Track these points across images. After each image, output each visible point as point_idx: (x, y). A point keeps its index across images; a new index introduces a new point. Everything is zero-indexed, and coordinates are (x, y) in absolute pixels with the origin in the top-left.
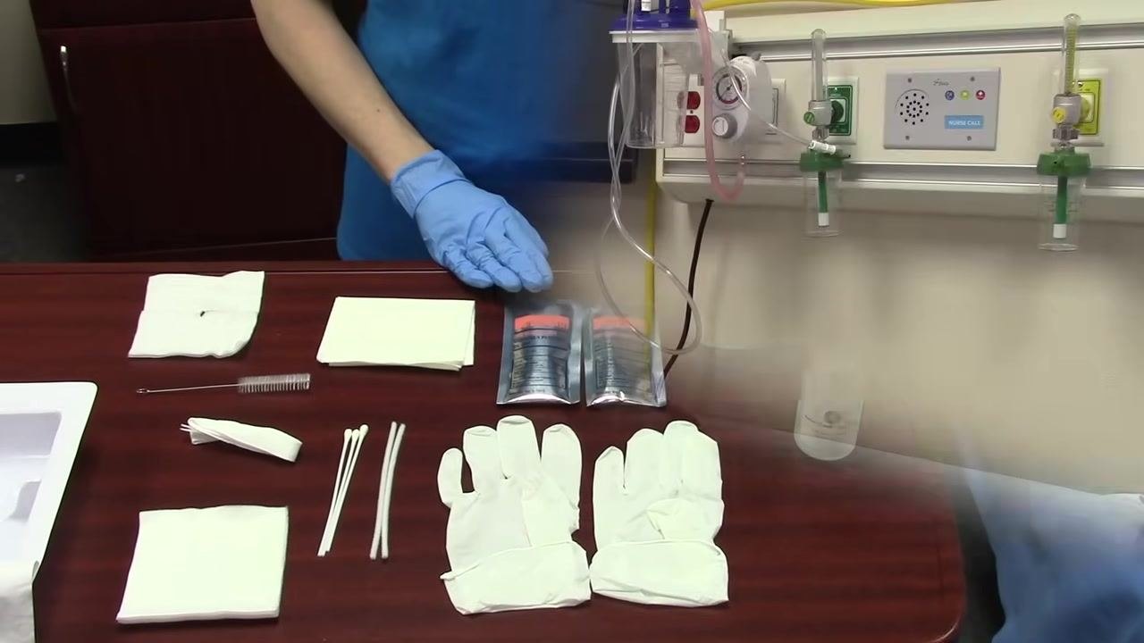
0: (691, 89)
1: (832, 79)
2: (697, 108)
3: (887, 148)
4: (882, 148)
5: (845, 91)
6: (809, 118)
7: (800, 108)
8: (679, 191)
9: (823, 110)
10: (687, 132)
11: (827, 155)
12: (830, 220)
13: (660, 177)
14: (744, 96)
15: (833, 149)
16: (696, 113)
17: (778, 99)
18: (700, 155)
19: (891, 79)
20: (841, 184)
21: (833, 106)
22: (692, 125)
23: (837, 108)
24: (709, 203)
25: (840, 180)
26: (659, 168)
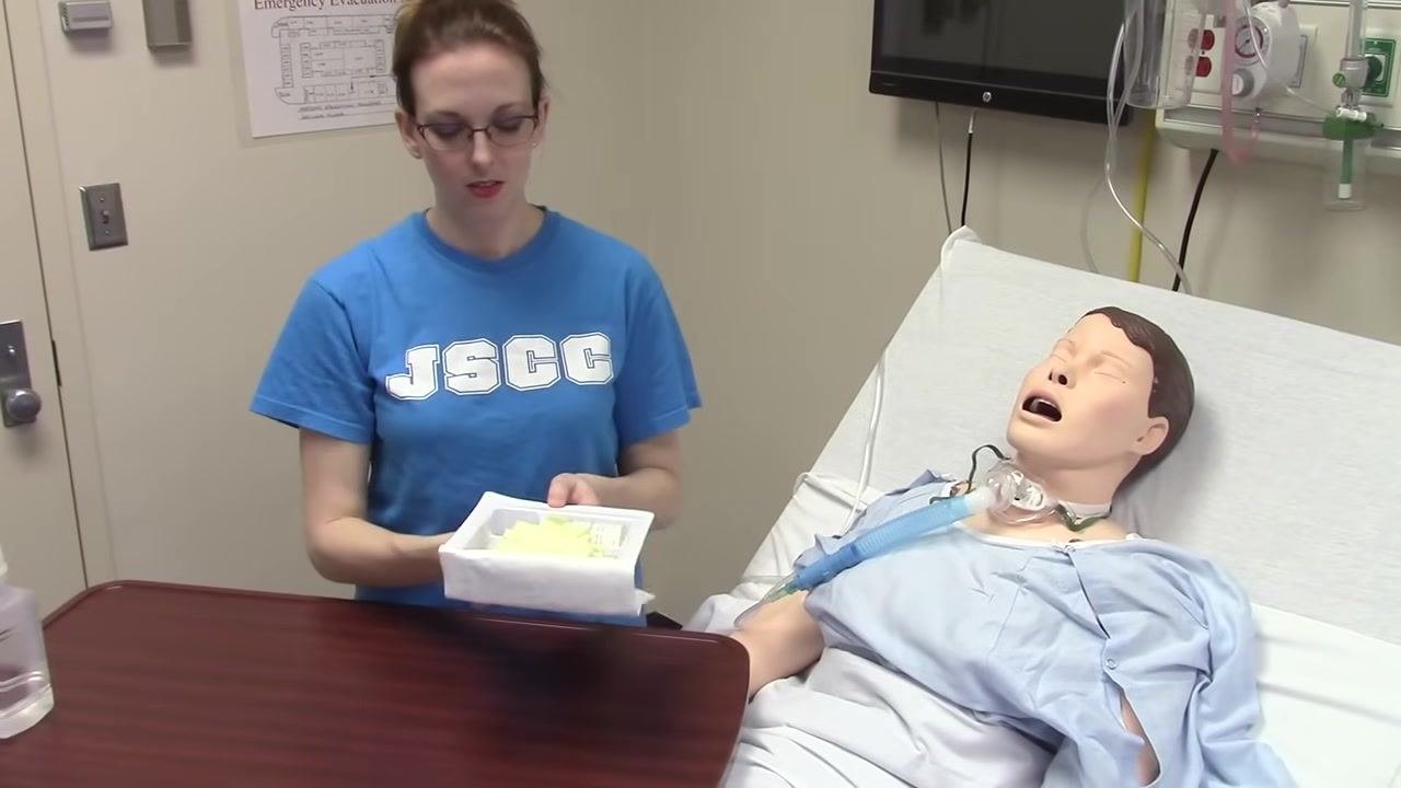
0: (1207, 28)
1: (1372, 31)
2: (1210, 48)
5: (1386, 46)
6: (1339, 80)
7: (1331, 67)
8: (1179, 138)
9: (1357, 70)
10: (1198, 74)
11: (1357, 122)
12: (1354, 191)
13: (1161, 122)
14: (1264, 53)
15: (1364, 116)
16: (1207, 54)
17: (1306, 48)
18: (1213, 102)
20: (1370, 150)
21: (1370, 64)
22: (1204, 68)
23: (1373, 63)
24: (1214, 153)
25: (1369, 146)
26: (1160, 114)
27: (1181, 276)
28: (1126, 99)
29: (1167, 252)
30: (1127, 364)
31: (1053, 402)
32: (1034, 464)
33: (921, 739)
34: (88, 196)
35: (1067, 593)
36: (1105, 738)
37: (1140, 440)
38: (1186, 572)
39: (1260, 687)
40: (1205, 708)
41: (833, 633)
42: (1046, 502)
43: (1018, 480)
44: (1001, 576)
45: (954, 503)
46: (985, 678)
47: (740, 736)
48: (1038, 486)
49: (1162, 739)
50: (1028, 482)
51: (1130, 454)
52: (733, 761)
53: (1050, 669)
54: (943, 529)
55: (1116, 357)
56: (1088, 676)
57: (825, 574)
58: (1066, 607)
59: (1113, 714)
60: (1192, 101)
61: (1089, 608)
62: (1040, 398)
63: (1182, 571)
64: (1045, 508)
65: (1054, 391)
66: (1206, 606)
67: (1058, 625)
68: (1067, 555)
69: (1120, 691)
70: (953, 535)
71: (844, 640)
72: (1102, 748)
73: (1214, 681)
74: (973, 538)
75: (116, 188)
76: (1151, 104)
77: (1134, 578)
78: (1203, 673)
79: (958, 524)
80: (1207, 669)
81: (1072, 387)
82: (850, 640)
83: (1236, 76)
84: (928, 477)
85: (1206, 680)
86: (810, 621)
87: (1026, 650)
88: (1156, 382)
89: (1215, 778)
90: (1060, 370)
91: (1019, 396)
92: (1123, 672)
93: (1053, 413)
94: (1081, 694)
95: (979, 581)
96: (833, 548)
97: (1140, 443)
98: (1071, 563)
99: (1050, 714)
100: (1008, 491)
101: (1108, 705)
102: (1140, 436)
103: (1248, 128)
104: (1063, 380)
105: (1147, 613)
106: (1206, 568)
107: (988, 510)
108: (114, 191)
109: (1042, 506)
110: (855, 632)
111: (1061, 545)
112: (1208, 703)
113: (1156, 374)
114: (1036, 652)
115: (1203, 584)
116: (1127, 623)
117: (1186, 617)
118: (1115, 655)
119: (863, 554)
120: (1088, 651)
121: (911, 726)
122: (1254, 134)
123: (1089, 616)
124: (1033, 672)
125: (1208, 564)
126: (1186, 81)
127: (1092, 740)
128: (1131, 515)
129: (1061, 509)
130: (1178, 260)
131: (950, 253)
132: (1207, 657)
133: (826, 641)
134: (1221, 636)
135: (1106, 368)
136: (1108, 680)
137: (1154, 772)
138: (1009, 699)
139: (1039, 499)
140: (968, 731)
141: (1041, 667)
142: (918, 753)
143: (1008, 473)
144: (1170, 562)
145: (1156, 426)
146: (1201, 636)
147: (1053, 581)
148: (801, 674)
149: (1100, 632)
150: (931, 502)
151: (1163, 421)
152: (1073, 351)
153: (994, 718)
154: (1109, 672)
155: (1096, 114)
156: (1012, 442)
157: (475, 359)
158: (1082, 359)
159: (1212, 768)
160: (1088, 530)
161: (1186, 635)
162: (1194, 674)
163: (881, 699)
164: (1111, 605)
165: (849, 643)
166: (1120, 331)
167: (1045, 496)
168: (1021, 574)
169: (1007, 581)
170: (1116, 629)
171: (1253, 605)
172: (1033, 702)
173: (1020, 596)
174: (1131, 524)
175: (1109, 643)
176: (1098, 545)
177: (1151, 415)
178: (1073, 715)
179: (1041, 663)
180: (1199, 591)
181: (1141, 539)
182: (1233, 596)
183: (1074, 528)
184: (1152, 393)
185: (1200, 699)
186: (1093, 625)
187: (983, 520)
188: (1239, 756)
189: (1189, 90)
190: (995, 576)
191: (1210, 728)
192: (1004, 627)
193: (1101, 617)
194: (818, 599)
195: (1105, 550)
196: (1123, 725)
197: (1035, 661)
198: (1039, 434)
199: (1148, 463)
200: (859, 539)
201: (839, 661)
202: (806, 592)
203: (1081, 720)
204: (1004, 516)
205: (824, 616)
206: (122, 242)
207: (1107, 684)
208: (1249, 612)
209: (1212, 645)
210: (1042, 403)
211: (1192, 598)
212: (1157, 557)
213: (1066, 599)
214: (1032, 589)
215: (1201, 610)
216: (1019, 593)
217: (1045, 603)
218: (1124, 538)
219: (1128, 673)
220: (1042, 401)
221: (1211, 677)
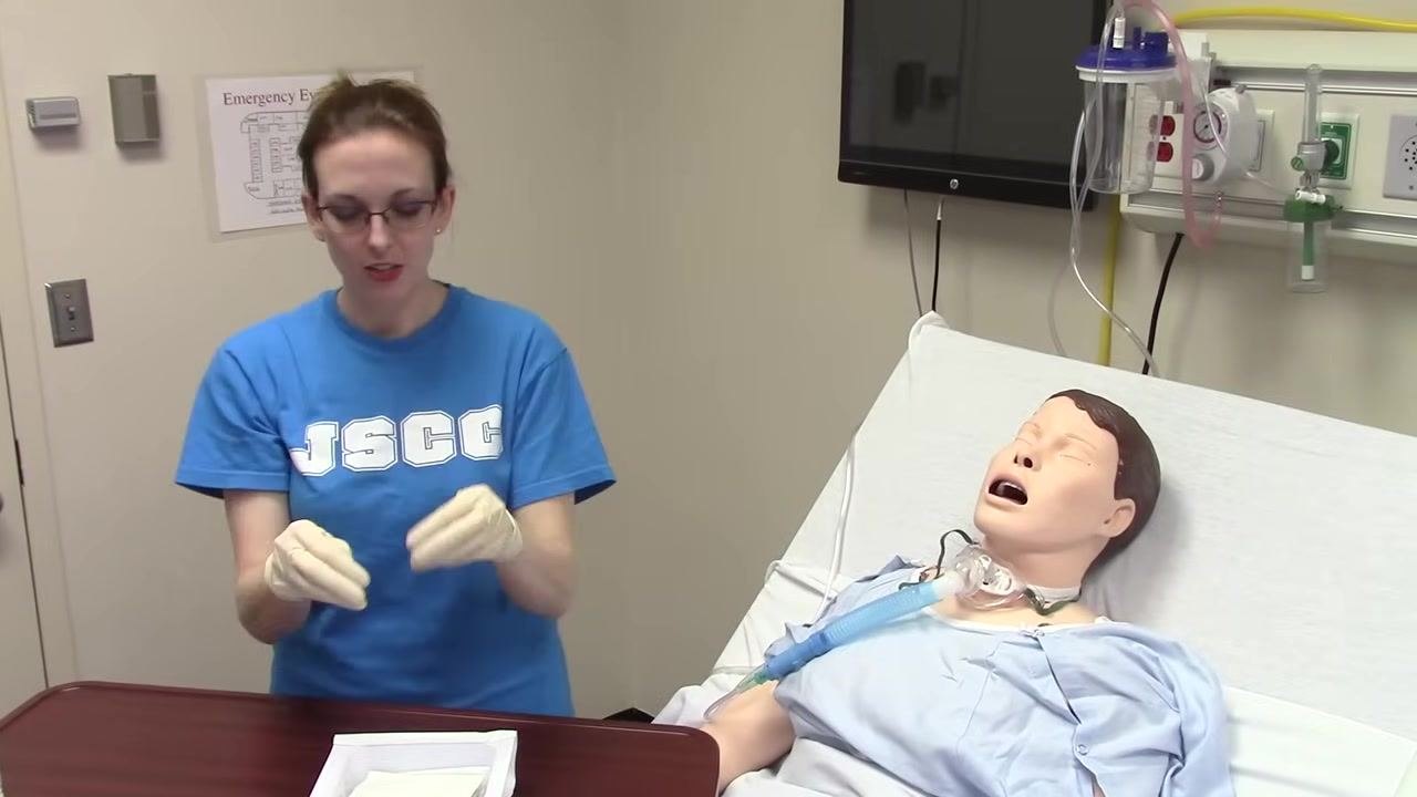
0: (1166, 114)
1: (1327, 115)
2: (1171, 134)
3: (1386, 196)
4: (1381, 195)
5: (1343, 130)
6: (1297, 163)
7: (1289, 150)
8: (1144, 223)
9: (1315, 154)
10: (1158, 160)
11: (1316, 204)
12: (1316, 274)
13: (1125, 207)
14: (1223, 138)
15: (1322, 199)
16: (1169, 139)
17: (1264, 133)
18: (1174, 187)
19: (1398, 122)
20: (1330, 232)
21: (1326, 146)
22: (1165, 153)
23: (1330, 147)
24: (1179, 237)
25: (1330, 227)
26: (1124, 199)
27: (1149, 361)
28: (1089, 184)
29: (1133, 336)
30: (1095, 448)
31: (1019, 485)
32: (1001, 548)
34: (53, 293)
35: (1036, 677)
37: (1106, 522)
38: (1157, 655)
39: (1233, 770)
40: (1178, 793)
41: (803, 723)
42: (1016, 586)
43: (986, 564)
44: (970, 662)
45: (922, 588)
46: (954, 766)
48: (1007, 570)
50: (997, 566)
51: (1097, 537)
53: (1022, 754)
54: (912, 615)
55: (1082, 440)
56: (1058, 762)
57: (794, 663)
58: (1034, 690)
60: (1154, 186)
61: (1060, 693)
62: (1006, 481)
63: (1152, 653)
64: (1014, 592)
65: (1019, 474)
66: (1176, 689)
67: (1029, 710)
68: (1036, 639)
69: (1092, 777)
70: (923, 620)
71: (814, 730)
73: (1186, 766)
74: (942, 624)
75: (82, 283)
76: (1113, 188)
77: (1105, 662)
78: (1175, 758)
79: (927, 610)
80: (1179, 753)
81: (1038, 470)
82: (819, 729)
83: (1197, 160)
84: (897, 564)
85: (1179, 764)
86: (779, 711)
87: (995, 737)
88: (1121, 463)
90: (1024, 453)
91: (985, 480)
92: (1095, 758)
93: (1019, 496)
95: (950, 669)
96: (802, 636)
97: (1105, 526)
98: (1040, 647)
100: (977, 576)
101: (1080, 791)
102: (1104, 520)
103: (1210, 211)
104: (1028, 463)
105: (1115, 698)
106: (1174, 650)
107: (957, 595)
108: (81, 286)
109: (1011, 591)
110: (824, 721)
111: (1030, 630)
112: (1182, 788)
113: (1121, 456)
114: (1007, 739)
115: (1172, 667)
116: (1098, 708)
117: (1157, 701)
118: (1086, 740)
119: (832, 641)
120: (1059, 736)
122: (1217, 218)
123: (1059, 700)
124: (1003, 760)
125: (1178, 647)
126: (1147, 166)
128: (1101, 598)
129: (1030, 594)
130: (1147, 345)
131: (919, 337)
132: (1179, 739)
133: (796, 731)
135: (1070, 451)
136: (1080, 766)
138: (979, 787)
139: (1008, 583)
141: (1011, 755)
143: (974, 557)
144: (1140, 645)
145: (1123, 508)
146: (1172, 720)
147: (1023, 666)
148: (773, 766)
149: (1072, 717)
150: (900, 588)
151: (1130, 502)
152: (1038, 434)
154: (1082, 759)
155: (1059, 199)
156: (980, 526)
157: (372, 435)
158: (1047, 440)
160: (1057, 615)
161: (1157, 719)
162: (1167, 758)
163: (850, 789)
164: (1081, 689)
165: (818, 732)
166: (1085, 414)
167: (1013, 582)
168: (990, 659)
169: (974, 666)
170: (1085, 715)
171: (1225, 688)
172: (1004, 788)
173: (990, 681)
174: (1102, 607)
175: (1080, 727)
176: (1067, 630)
177: (1118, 495)
179: (1011, 750)
180: (1169, 674)
181: (1110, 622)
182: (1205, 679)
183: (1043, 612)
184: (1117, 476)
185: (1173, 784)
186: (1065, 711)
187: (952, 605)
189: (1150, 175)
190: (965, 662)
192: (973, 713)
193: (1072, 702)
194: (789, 689)
195: (1074, 634)
197: (1004, 749)
198: (1007, 518)
199: (1117, 546)
200: (827, 627)
201: (810, 752)
202: (776, 682)
204: (973, 601)
205: (794, 706)
206: (89, 339)
207: (1079, 771)
208: (1220, 693)
209: (1183, 729)
210: (1007, 486)
211: (1163, 681)
212: (1126, 640)
213: (1036, 684)
214: (1002, 674)
215: (1170, 692)
216: (989, 679)
217: (1016, 690)
218: (1093, 621)
219: (1099, 759)
220: (1007, 484)
221: (1183, 761)
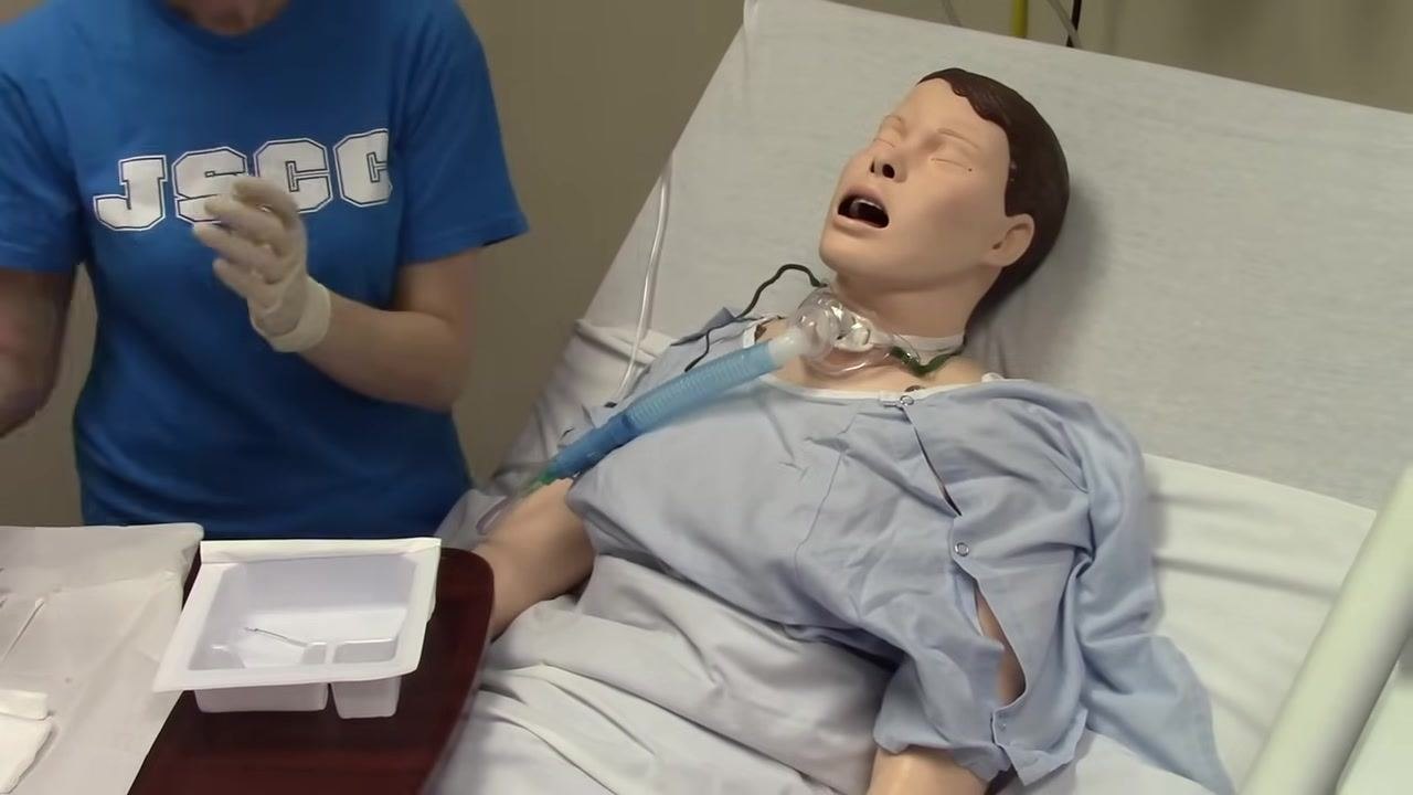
30: (976, 146)
31: (876, 201)
32: (857, 289)
33: (717, 668)
35: (903, 459)
36: (953, 648)
37: (997, 247)
38: (1061, 419)
39: (1158, 564)
40: (1087, 597)
41: (602, 535)
43: (838, 313)
44: (816, 442)
46: (792, 580)
47: (476, 682)
48: (864, 318)
49: (1027, 641)
50: (851, 314)
51: (984, 268)
52: (467, 717)
53: (881, 561)
54: (747, 387)
55: (962, 137)
56: (932, 566)
57: (589, 455)
58: (901, 477)
59: (964, 614)
61: (933, 477)
62: (861, 197)
63: (1054, 418)
64: (876, 348)
65: (876, 185)
66: (1085, 463)
67: (893, 502)
68: (901, 409)
69: (973, 584)
71: (616, 543)
72: (950, 662)
73: (1096, 560)
77: (988, 432)
80: (1088, 545)
81: (902, 179)
84: (723, 315)
85: (1086, 559)
86: (574, 520)
87: (847, 540)
88: (1014, 167)
89: (1100, 685)
90: (884, 156)
91: (834, 198)
92: (977, 559)
93: (877, 216)
94: (919, 592)
95: (788, 449)
97: (995, 251)
98: (906, 419)
99: (878, 621)
101: (959, 603)
102: (995, 243)
104: (888, 171)
105: (1007, 478)
106: (1081, 412)
107: (803, 358)
109: (868, 347)
110: (629, 531)
111: (893, 397)
112: (1088, 588)
113: (1014, 156)
114: (862, 541)
115: (1085, 436)
117: (1059, 479)
118: (967, 536)
119: (638, 426)
120: (933, 534)
121: (702, 651)
123: (932, 487)
124: (859, 567)
125: (1087, 408)
127: (936, 651)
129: (898, 352)
132: (1088, 525)
133: (595, 547)
134: (1104, 501)
135: (947, 152)
136: (958, 571)
137: (1018, 686)
138: (825, 606)
139: (866, 335)
140: (777, 653)
141: (868, 561)
142: (712, 686)
143: (822, 306)
144: (1039, 407)
145: (1019, 227)
146: (1079, 502)
147: (885, 445)
148: (574, 590)
149: (950, 507)
151: (1027, 219)
152: (903, 131)
153: (808, 633)
154: (961, 562)
156: (828, 261)
157: (216, 175)
158: (914, 141)
159: (1096, 672)
161: (1059, 503)
162: (1070, 554)
163: (665, 619)
164: (962, 470)
165: (620, 546)
166: (964, 100)
167: (873, 331)
168: (843, 438)
169: (818, 447)
170: (967, 504)
172: (857, 609)
173: (842, 467)
175: (958, 521)
176: (942, 393)
177: (1012, 208)
178: (910, 621)
179: (869, 555)
180: (1077, 445)
181: (1003, 379)
182: (1120, 447)
183: (916, 371)
184: (1009, 182)
185: (1079, 586)
186: (941, 499)
187: (798, 372)
188: (1130, 655)
190: (809, 442)
191: (1092, 623)
192: (819, 511)
193: (950, 489)
194: (584, 491)
195: (951, 398)
196: (980, 630)
197: (860, 554)
198: (860, 246)
199: (1015, 278)
200: (631, 406)
201: (614, 571)
202: (568, 482)
203: (921, 627)
204: (827, 364)
207: (958, 577)
208: (1140, 464)
209: (1093, 514)
210: (863, 204)
211: (1068, 454)
212: (1021, 402)
213: (903, 468)
214: (859, 457)
215: (1078, 468)
216: (841, 462)
217: (874, 475)
218: (980, 380)
219: (983, 560)
220: (862, 201)
221: (1093, 555)
